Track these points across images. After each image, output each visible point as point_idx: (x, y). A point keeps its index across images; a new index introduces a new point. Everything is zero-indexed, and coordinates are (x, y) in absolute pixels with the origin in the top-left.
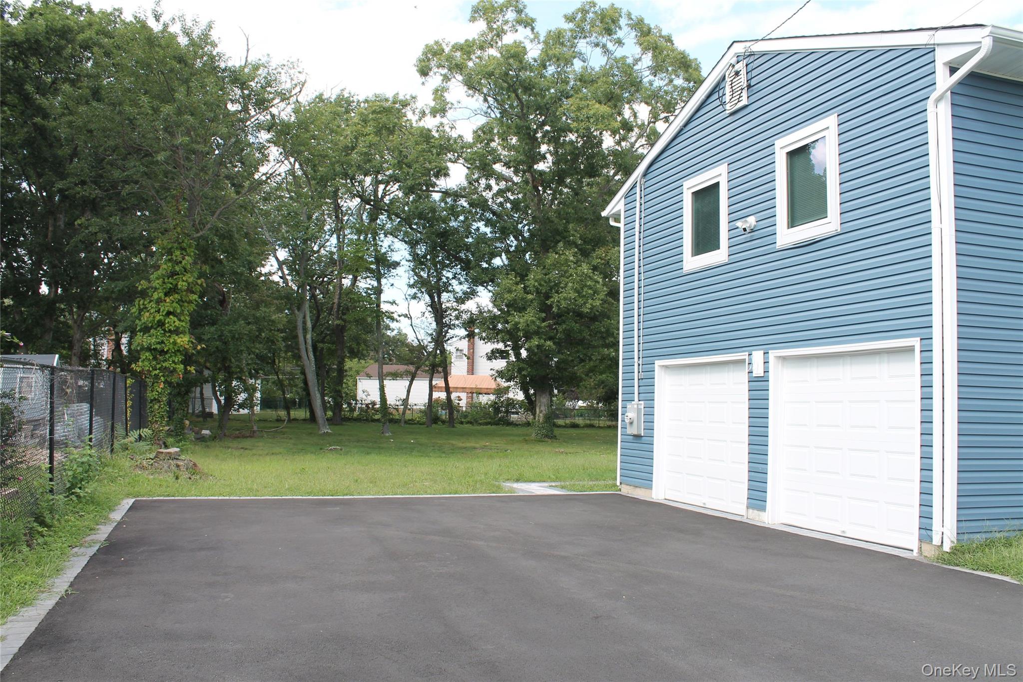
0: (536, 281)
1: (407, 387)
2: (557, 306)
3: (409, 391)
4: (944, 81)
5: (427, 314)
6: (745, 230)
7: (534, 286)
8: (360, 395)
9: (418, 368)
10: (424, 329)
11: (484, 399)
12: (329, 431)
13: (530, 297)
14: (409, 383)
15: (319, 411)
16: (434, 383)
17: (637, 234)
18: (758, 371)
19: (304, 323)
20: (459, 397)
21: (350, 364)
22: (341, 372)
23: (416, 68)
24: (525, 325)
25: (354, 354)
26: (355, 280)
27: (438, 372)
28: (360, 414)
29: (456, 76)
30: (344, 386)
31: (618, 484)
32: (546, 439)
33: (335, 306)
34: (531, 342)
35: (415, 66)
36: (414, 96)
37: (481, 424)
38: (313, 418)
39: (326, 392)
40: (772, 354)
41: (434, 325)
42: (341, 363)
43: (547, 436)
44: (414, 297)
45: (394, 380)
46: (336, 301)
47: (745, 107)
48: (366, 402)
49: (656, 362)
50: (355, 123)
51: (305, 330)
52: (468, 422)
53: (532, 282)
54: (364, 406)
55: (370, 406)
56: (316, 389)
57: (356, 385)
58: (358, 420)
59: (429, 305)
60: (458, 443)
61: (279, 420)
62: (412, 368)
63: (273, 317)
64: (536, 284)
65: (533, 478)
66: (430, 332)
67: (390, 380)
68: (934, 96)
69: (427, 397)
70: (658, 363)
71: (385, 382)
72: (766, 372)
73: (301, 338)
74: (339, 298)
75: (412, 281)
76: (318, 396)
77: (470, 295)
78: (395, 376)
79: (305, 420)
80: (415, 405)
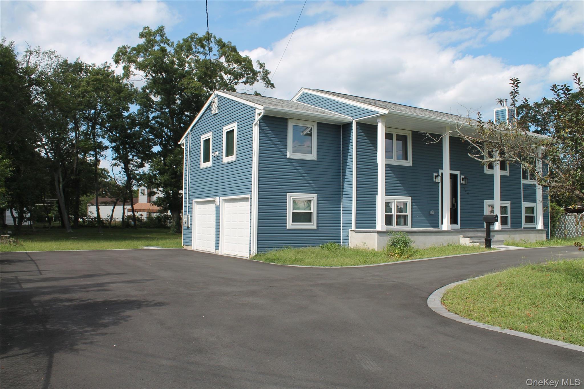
0: (170, 160)
1: (112, 210)
2: (180, 172)
3: (113, 212)
4: (257, 118)
5: (122, 173)
6: (215, 156)
7: (169, 163)
8: (89, 214)
9: (117, 200)
10: (120, 180)
11: (154, 215)
12: (72, 231)
13: (167, 168)
14: (113, 207)
15: (66, 222)
16: (125, 207)
17: (188, 152)
18: (218, 204)
19: (59, 178)
20: (141, 214)
21: (83, 198)
22: (78, 202)
23: (113, 60)
24: (164, 181)
25: (85, 193)
26: (85, 156)
27: (127, 202)
28: (89, 223)
29: (133, 64)
30: (80, 209)
31: (183, 245)
32: (177, 233)
33: (75, 169)
34: (167, 189)
35: (113, 59)
36: (113, 70)
37: (151, 228)
38: (63, 226)
39: (70, 213)
40: (221, 198)
41: (126, 178)
42: (78, 197)
43: (177, 232)
44: (115, 165)
45: (105, 205)
46: (75, 166)
47: (217, 114)
48: (92, 217)
49: (193, 200)
50: (84, 85)
51: (59, 182)
52: (144, 227)
53: (168, 161)
54: (90, 220)
55: (94, 220)
56: (65, 211)
57: (87, 209)
58: (87, 226)
59: (123, 169)
60: (134, 236)
61: (45, 227)
62: (114, 199)
63: (45, 178)
64: (170, 162)
65: (154, 245)
66: (123, 182)
67: (103, 206)
68: (254, 123)
69: (122, 215)
70: (194, 200)
71: (100, 207)
72: (220, 204)
73: (57, 186)
74: (77, 166)
75: (114, 157)
76: (66, 214)
77: (141, 165)
78: (106, 204)
79: (59, 227)
80: (117, 218)
